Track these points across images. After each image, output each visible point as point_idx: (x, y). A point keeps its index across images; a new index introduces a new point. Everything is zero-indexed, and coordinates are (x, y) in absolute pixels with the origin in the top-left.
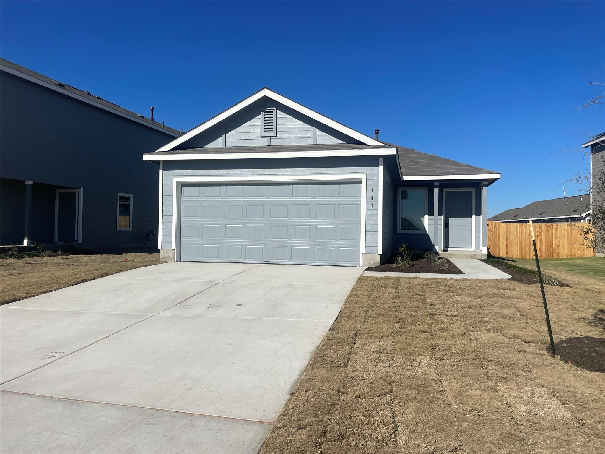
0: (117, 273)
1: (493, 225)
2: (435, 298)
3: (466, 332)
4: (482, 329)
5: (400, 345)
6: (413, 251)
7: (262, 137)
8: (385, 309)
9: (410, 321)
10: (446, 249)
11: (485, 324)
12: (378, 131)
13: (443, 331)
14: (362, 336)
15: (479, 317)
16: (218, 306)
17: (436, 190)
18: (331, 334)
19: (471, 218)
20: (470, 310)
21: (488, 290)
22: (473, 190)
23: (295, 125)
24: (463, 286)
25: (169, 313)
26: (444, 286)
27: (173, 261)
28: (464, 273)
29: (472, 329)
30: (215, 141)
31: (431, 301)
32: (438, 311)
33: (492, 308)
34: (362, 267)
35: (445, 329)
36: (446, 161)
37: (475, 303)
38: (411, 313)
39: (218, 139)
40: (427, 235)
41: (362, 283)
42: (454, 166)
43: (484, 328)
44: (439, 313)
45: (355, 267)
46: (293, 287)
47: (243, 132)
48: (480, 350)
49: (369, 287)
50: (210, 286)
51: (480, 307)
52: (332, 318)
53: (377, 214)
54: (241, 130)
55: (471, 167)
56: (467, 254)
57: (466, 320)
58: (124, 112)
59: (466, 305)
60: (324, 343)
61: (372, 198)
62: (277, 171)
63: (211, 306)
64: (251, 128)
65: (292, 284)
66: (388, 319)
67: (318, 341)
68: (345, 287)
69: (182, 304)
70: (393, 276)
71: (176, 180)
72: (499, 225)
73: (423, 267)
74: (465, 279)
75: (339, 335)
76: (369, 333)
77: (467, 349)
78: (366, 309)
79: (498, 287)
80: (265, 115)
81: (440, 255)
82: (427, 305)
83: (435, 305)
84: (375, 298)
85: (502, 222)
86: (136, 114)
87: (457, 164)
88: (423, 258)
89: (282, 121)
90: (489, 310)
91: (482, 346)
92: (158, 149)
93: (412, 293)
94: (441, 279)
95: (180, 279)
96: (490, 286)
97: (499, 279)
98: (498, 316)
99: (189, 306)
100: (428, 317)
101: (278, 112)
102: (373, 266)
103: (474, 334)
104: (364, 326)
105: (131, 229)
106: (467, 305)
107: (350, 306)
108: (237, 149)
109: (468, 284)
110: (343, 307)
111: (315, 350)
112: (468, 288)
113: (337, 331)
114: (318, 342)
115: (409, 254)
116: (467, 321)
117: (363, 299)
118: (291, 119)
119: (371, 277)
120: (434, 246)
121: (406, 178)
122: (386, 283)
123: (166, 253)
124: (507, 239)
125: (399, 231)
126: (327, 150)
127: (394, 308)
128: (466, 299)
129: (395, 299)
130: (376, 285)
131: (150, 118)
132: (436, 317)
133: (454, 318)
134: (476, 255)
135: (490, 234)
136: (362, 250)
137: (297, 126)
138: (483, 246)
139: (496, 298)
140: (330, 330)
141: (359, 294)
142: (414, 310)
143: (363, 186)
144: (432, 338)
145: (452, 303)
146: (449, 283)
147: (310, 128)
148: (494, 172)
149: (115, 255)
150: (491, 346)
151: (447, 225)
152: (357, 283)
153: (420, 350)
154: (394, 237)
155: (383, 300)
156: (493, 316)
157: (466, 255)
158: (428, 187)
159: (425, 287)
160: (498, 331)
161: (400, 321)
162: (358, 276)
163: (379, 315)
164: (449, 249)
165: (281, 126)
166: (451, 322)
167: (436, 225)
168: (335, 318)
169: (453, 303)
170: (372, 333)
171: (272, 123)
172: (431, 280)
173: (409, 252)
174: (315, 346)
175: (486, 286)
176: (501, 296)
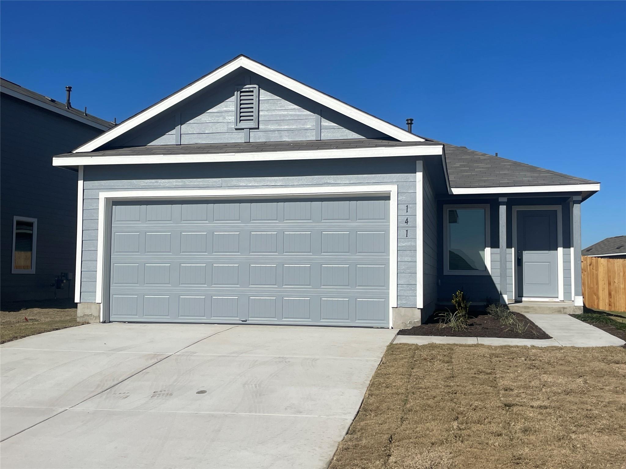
0: (9, 341)
1: (588, 262)
2: (512, 378)
3: (566, 434)
4: (589, 429)
5: (462, 458)
6: (471, 302)
7: (236, 129)
8: (434, 397)
9: (475, 416)
10: (519, 299)
11: (594, 420)
12: (412, 120)
13: (528, 432)
14: (401, 442)
15: (583, 409)
16: (167, 394)
17: (503, 209)
18: (350, 440)
19: (556, 251)
20: (569, 398)
21: (591, 364)
22: (559, 208)
23: (287, 111)
24: (552, 358)
25: (90, 406)
26: (523, 359)
27: (98, 321)
28: (552, 338)
29: (574, 429)
30: (165, 135)
31: (505, 382)
32: (517, 400)
33: (602, 394)
34: (392, 328)
35: (531, 430)
36: (517, 165)
37: (573, 386)
38: (476, 403)
39: (170, 133)
40: (489, 278)
41: (395, 354)
42: (528, 172)
43: (593, 427)
44: (519, 404)
45: (381, 328)
46: (286, 362)
47: (208, 122)
48: (592, 465)
49: (406, 360)
50: (156, 361)
51: (583, 393)
52: (350, 413)
53: (415, 246)
54: (205, 119)
55: (555, 174)
56: (552, 307)
57: (563, 414)
58: (26, 94)
59: (560, 389)
60: (339, 454)
61: (407, 222)
62: (260, 181)
63: (157, 393)
64: (220, 116)
65: (285, 356)
66: (440, 413)
67: (330, 451)
68: (367, 361)
69: (111, 390)
70: (441, 343)
71: (103, 195)
72: (597, 262)
73: (488, 329)
74: (555, 347)
75: (364, 441)
76: (410, 438)
77: (571, 464)
78: (403, 397)
79: (607, 360)
80: (241, 96)
81: (510, 308)
82: (499, 391)
83: (512, 390)
84: (417, 379)
85: (602, 257)
86: (45, 97)
87: (533, 169)
88: (486, 313)
89: (267, 105)
90: (598, 396)
91: (594, 457)
92: (76, 148)
93: (475, 370)
94: (518, 347)
95: (109, 351)
96: (594, 359)
97: (607, 346)
98: (613, 407)
99: (121, 395)
100: (503, 409)
101: (262, 91)
102: (409, 326)
103: (579, 437)
104: (403, 426)
105: (33, 271)
106: (562, 389)
107: (377, 392)
108: (199, 148)
109: (560, 355)
110: (367, 395)
111: (325, 466)
112: (561, 362)
113: (359, 434)
114: (329, 453)
115: (465, 308)
116: (566, 416)
117: (398, 381)
118: (281, 102)
119: (408, 344)
120: (501, 294)
121: (456, 191)
122: (432, 354)
123: (88, 308)
124: (609, 284)
125: (447, 271)
126: (337, 148)
127: (448, 395)
128: (560, 380)
129: (448, 381)
130: (417, 357)
131: (65, 102)
132: (515, 409)
133: (544, 411)
134: (566, 308)
135: (584, 276)
136: (393, 302)
137: (291, 113)
138: (576, 294)
139: (606, 377)
140: (347, 433)
141: (391, 373)
142: (480, 397)
143: (393, 203)
144: (513, 446)
145: (538, 385)
146: (531, 353)
147: (311, 115)
148: (589, 182)
149: (7, 313)
150: (608, 458)
151: (519, 262)
152: (386, 355)
153: (496, 466)
154: (439, 281)
155: (430, 382)
156: (604, 407)
157: (549, 308)
158: (489, 204)
159: (494, 360)
160: (616, 431)
161: (459, 416)
162: (388, 344)
163: (425, 408)
164: (524, 299)
165: (266, 113)
166: (540, 417)
167: (503, 262)
168: (356, 413)
169: (540, 387)
170: (416, 438)
171: (252, 108)
172: (502, 349)
173: (465, 305)
174: (326, 460)
175: (588, 358)
176: (615, 375)
